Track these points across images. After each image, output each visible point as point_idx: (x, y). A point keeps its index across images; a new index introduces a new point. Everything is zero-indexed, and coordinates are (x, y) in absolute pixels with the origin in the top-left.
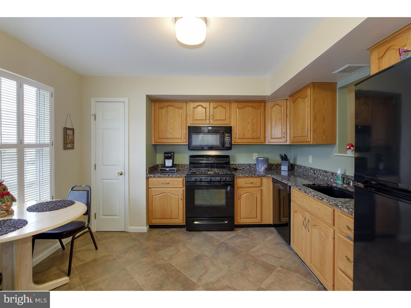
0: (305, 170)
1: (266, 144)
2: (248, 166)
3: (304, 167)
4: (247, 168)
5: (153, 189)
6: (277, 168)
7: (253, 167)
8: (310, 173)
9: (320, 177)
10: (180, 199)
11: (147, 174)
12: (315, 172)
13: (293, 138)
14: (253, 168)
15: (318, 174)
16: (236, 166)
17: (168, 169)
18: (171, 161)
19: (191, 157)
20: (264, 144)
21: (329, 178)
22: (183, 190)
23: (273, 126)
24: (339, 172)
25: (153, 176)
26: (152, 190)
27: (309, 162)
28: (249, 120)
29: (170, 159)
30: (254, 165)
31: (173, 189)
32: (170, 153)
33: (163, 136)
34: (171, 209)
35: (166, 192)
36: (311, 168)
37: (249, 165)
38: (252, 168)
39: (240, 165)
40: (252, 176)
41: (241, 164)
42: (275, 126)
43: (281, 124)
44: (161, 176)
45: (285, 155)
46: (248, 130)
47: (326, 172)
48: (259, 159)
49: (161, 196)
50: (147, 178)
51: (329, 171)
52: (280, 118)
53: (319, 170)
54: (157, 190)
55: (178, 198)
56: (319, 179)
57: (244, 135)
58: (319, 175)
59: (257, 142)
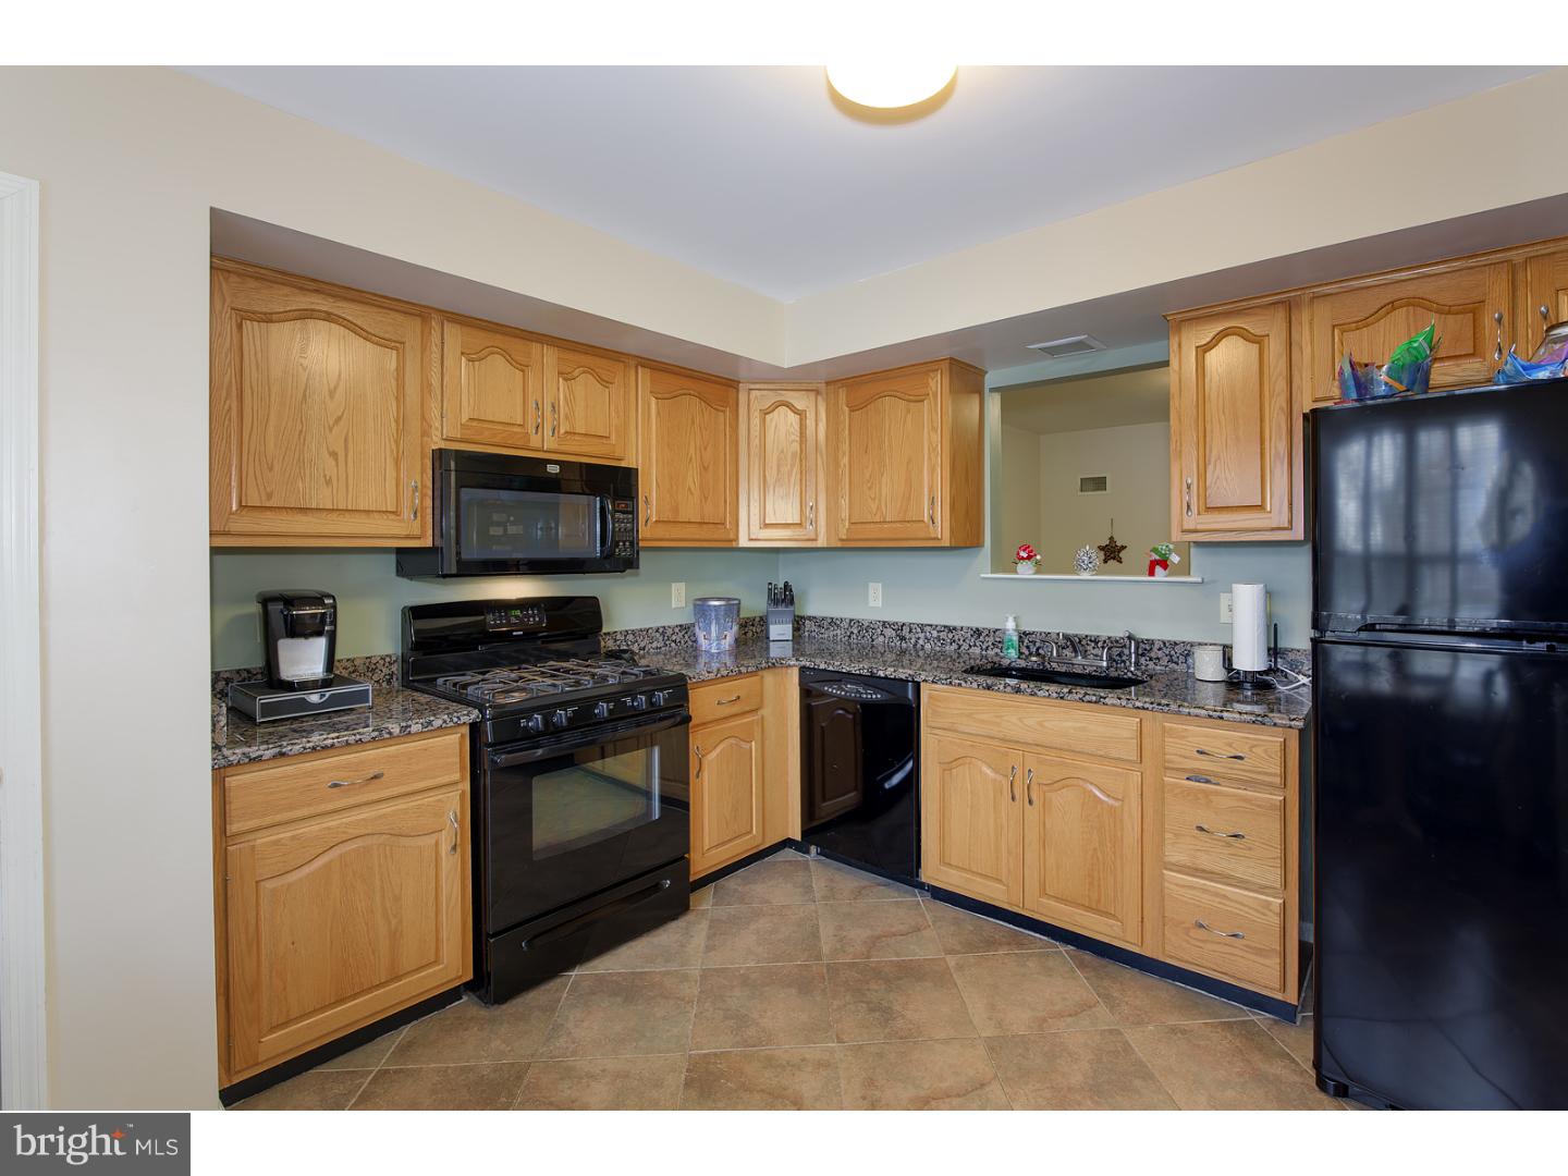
0: (856, 631)
1: (741, 546)
2: (658, 635)
3: (851, 620)
4: (654, 645)
5: (262, 840)
6: (745, 633)
7: (674, 638)
8: (881, 639)
9: (928, 646)
10: (445, 848)
11: (216, 747)
12: (905, 632)
13: (853, 527)
14: (675, 641)
15: (919, 638)
16: (616, 640)
17: (314, 698)
18: (320, 643)
19: (417, 613)
20: (734, 545)
21: (965, 646)
22: (462, 795)
23: (771, 479)
24: (1010, 625)
25: (268, 754)
26: (253, 847)
27: (872, 604)
28: (692, 451)
29: (319, 634)
30: (677, 630)
31: (402, 805)
32: (318, 600)
33: (269, 496)
34: (394, 922)
35: (363, 831)
36: (884, 624)
37: (661, 630)
38: (673, 644)
39: (630, 637)
40: (740, 672)
41: (633, 631)
42: (778, 480)
43: (799, 476)
44: (329, 742)
45: (786, 585)
46: (689, 489)
47: (951, 629)
48: (709, 606)
49: (328, 866)
50: (220, 773)
51: (962, 625)
52: (794, 454)
53: (922, 627)
54: (293, 838)
55: (437, 844)
56: (921, 653)
57: (676, 510)
58: (921, 642)
59: (715, 536)
